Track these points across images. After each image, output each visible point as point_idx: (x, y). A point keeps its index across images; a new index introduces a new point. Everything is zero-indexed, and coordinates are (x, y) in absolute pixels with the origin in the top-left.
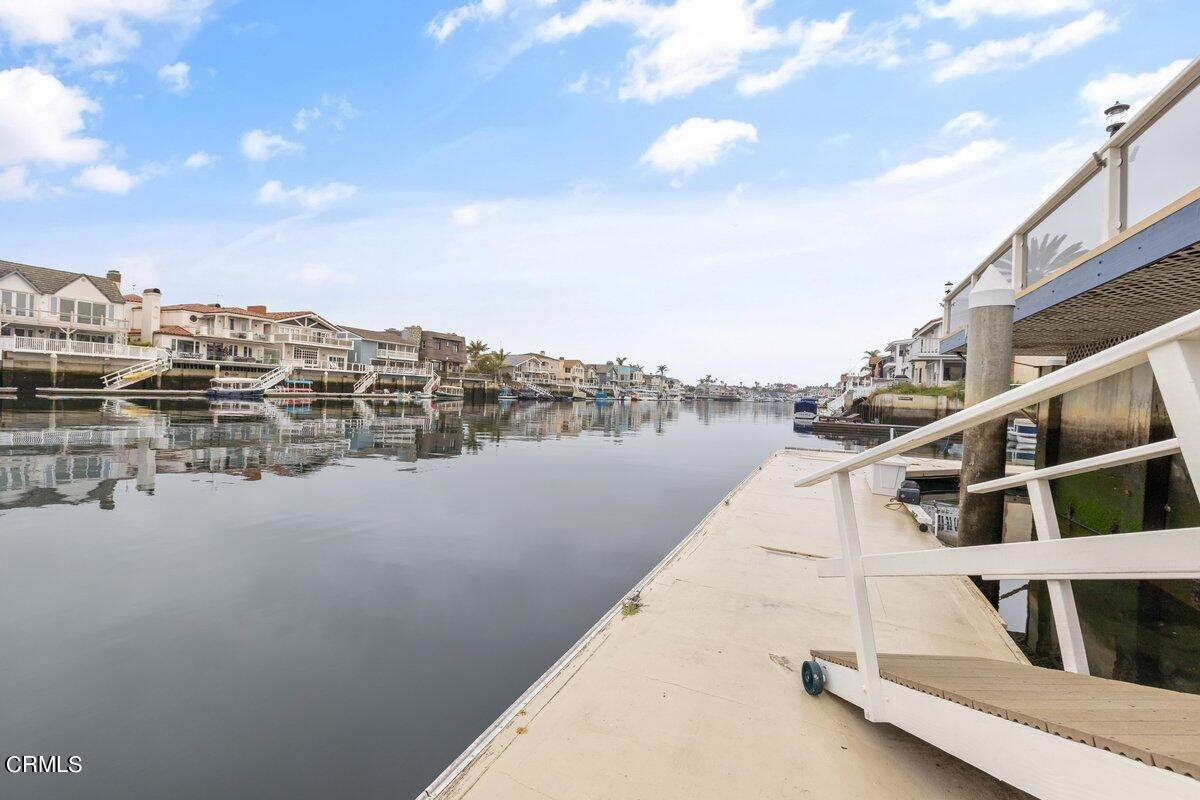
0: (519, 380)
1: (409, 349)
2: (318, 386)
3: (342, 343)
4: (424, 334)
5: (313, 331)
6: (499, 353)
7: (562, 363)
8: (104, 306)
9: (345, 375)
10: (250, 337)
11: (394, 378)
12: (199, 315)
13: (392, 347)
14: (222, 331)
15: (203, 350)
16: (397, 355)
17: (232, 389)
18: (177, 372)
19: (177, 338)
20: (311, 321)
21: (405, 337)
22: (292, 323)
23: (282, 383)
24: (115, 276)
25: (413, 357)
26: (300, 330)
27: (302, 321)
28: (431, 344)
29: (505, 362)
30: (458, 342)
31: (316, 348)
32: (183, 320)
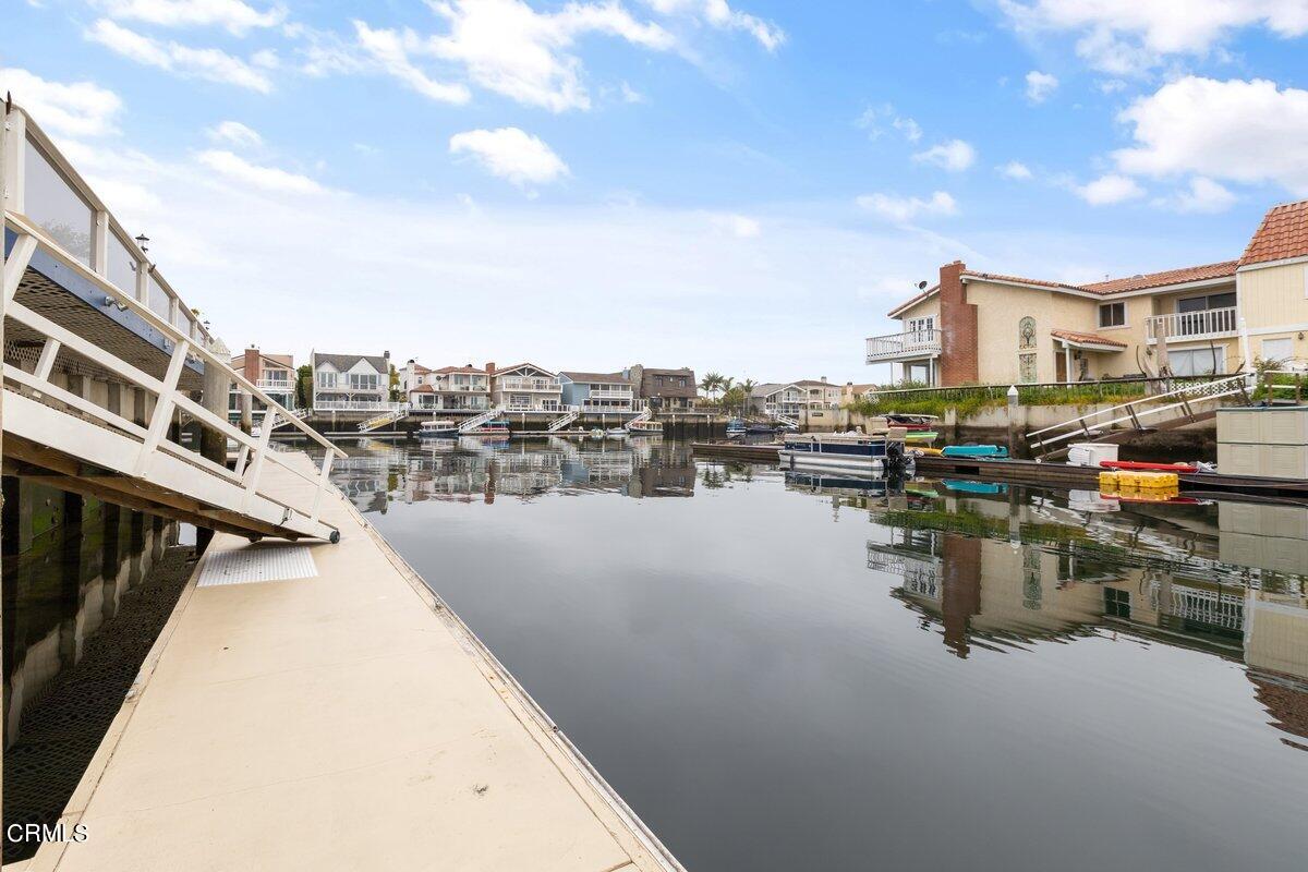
0: (767, 412)
1: (625, 388)
2: (513, 426)
3: (553, 388)
4: (645, 372)
5: (532, 380)
6: (746, 384)
7: (850, 389)
8: (375, 376)
9: (548, 416)
10: (471, 390)
11: (599, 416)
12: (443, 376)
13: (605, 388)
14: (453, 388)
15: (441, 401)
16: (611, 395)
17: (431, 430)
18: (412, 419)
19: (423, 394)
20: (530, 371)
21: (625, 376)
22: (514, 374)
23: (484, 425)
24: (387, 355)
25: (629, 395)
26: (519, 380)
27: (523, 371)
28: (649, 381)
29: (754, 393)
30: (685, 377)
31: (530, 394)
32: (431, 380)
